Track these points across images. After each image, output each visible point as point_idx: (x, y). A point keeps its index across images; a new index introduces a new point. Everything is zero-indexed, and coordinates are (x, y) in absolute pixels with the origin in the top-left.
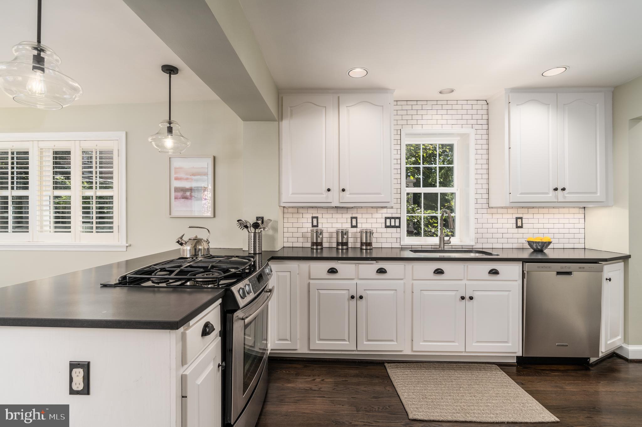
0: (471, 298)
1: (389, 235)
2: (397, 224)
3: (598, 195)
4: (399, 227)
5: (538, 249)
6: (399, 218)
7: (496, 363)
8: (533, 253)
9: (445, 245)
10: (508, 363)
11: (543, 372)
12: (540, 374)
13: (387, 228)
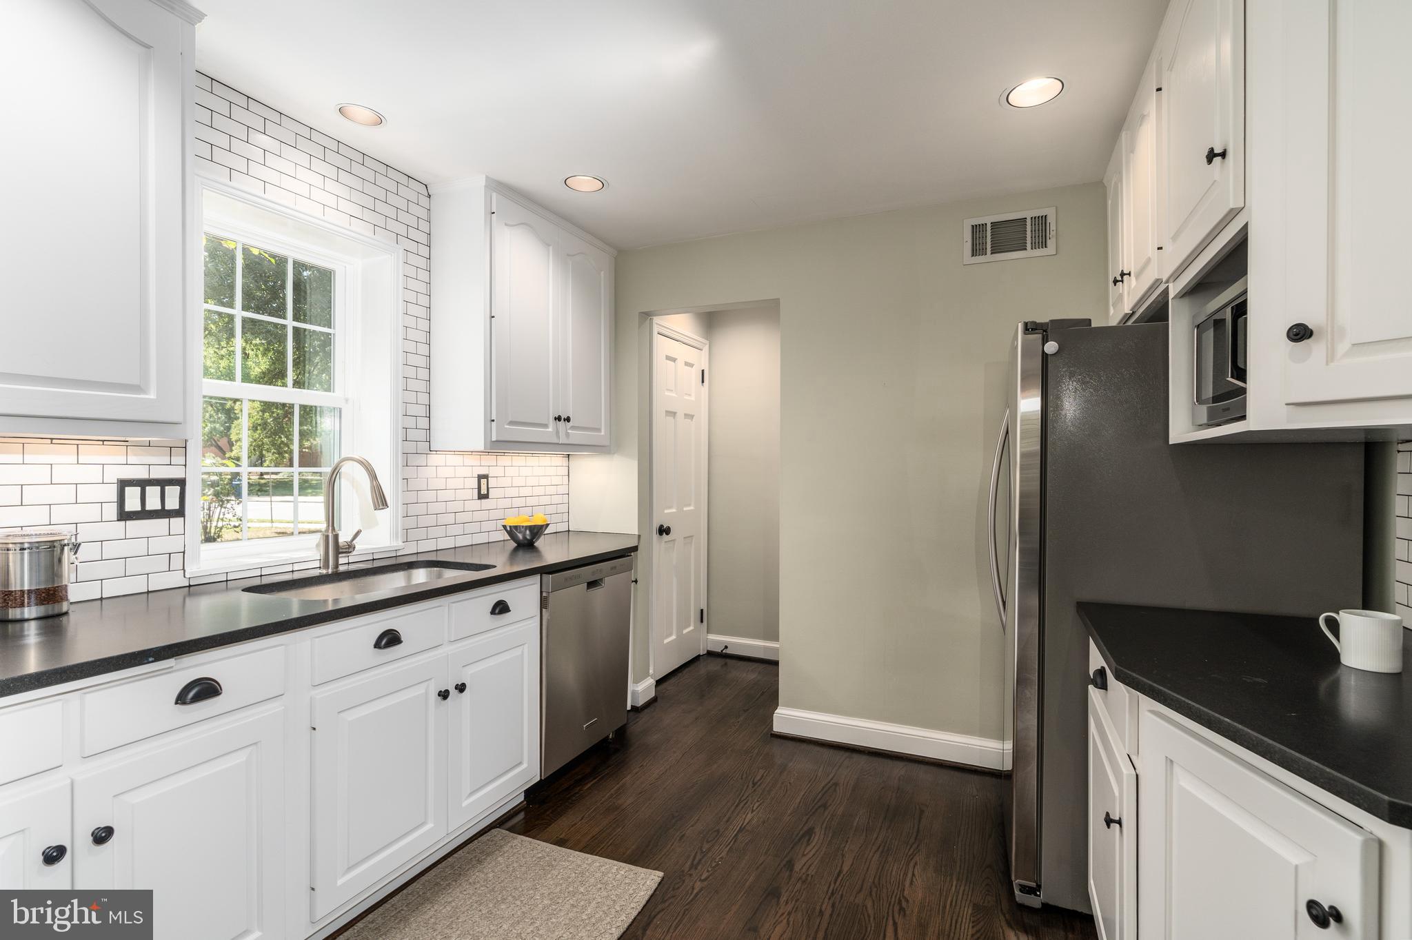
0: (461, 688)
1: (139, 547)
2: (172, 503)
3: (603, 433)
4: (180, 513)
5: (526, 542)
6: (181, 483)
7: (494, 824)
8: (516, 550)
9: (340, 555)
10: (513, 809)
11: (572, 794)
12: (570, 801)
13: (125, 520)
